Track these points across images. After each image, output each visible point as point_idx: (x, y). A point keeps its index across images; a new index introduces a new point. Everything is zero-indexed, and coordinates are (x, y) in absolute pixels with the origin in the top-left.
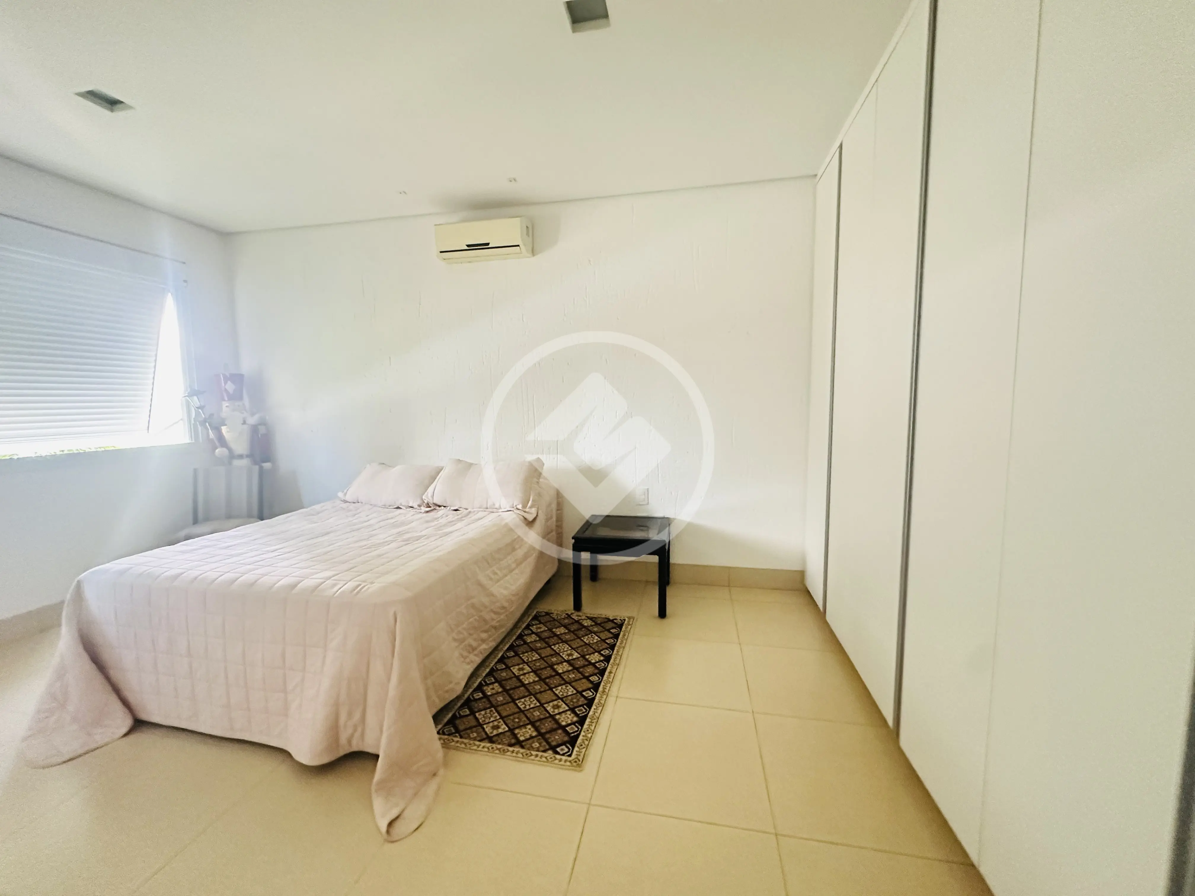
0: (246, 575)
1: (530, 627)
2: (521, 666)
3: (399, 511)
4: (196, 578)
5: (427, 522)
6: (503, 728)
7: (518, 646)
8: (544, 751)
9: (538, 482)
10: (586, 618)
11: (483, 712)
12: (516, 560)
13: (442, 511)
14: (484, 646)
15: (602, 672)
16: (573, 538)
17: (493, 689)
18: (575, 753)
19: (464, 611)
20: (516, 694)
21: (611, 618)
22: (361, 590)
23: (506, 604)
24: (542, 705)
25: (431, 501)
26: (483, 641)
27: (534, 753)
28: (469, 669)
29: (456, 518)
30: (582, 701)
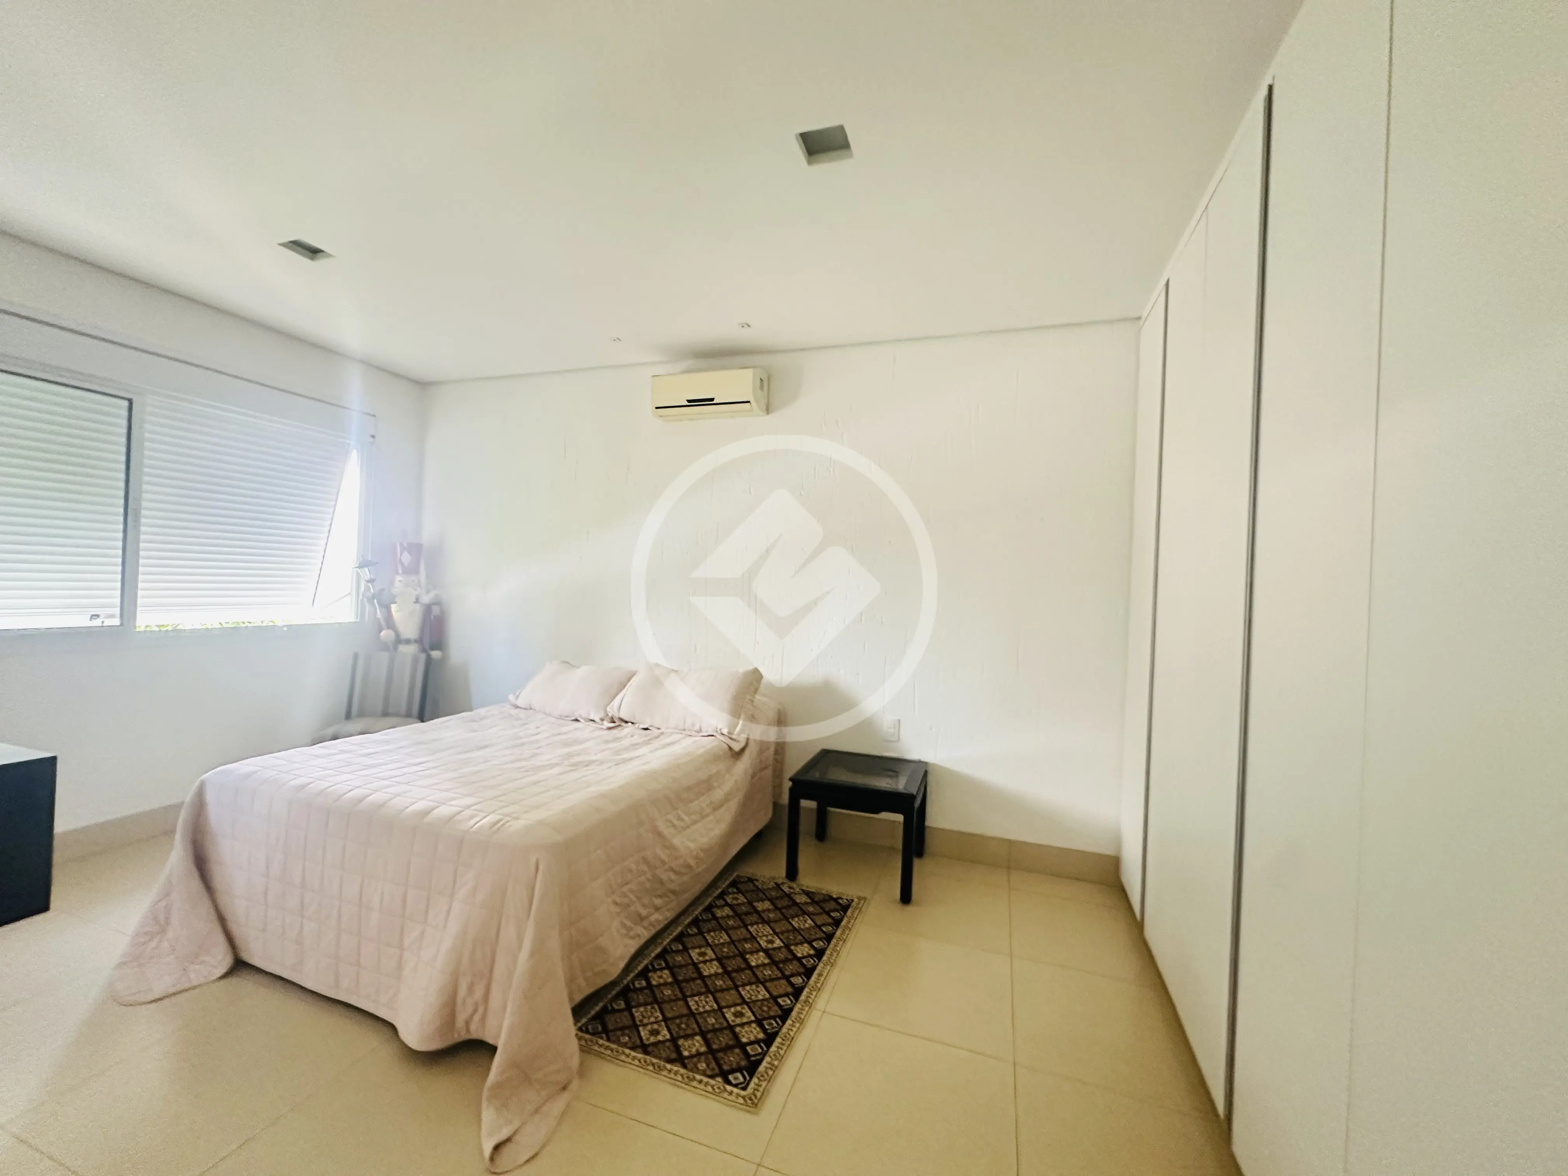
0: (377, 793)
1: (725, 897)
2: (703, 950)
3: (577, 724)
4: (322, 791)
5: (607, 742)
6: (665, 1034)
7: (704, 921)
8: (712, 1077)
9: (753, 701)
10: (801, 892)
11: (642, 1009)
12: (711, 803)
13: (628, 729)
14: (656, 916)
15: (809, 973)
16: (791, 779)
17: (660, 977)
18: (752, 1085)
19: (633, 867)
20: (689, 988)
21: (835, 896)
22: (504, 824)
23: (692, 862)
24: (720, 1008)
25: (616, 715)
26: (657, 909)
27: (698, 1077)
28: (633, 946)
29: (643, 739)
30: (776, 1010)
